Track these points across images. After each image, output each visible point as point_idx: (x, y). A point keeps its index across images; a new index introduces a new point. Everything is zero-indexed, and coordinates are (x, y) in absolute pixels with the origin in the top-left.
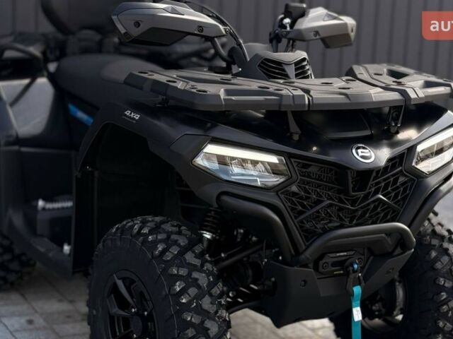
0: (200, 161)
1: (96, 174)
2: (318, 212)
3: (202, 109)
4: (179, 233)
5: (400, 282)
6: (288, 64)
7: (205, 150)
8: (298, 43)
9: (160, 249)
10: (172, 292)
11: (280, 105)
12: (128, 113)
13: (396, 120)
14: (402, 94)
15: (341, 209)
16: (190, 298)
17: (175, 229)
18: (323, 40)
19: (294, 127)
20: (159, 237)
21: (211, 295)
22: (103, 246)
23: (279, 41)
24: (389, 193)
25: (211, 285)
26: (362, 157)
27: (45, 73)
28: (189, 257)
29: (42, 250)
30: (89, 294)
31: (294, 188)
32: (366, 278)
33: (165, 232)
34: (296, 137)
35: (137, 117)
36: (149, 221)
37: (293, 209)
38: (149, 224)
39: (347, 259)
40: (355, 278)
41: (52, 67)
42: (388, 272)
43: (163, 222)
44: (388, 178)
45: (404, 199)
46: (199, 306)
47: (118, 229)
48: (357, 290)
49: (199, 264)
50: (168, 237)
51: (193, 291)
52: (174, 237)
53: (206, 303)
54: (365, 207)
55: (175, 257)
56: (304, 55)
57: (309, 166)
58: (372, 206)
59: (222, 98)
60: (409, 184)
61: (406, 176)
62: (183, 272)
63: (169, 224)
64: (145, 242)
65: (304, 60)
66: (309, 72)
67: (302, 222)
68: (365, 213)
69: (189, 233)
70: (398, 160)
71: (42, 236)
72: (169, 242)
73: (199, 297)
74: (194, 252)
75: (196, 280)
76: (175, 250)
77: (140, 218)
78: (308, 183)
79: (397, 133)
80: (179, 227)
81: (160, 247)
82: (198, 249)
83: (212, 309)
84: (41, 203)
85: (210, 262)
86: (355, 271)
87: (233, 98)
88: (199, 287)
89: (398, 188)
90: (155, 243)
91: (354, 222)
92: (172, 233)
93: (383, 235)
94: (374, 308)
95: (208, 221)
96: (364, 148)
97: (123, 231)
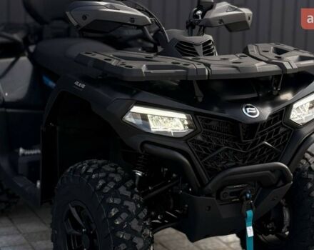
0: (128, 118)
1: (58, 129)
2: (218, 155)
3: (129, 80)
4: (116, 172)
5: (286, 207)
6: (198, 45)
7: (132, 110)
8: (207, 29)
9: (101, 184)
10: (109, 216)
11: (187, 76)
12: (77, 83)
13: (276, 85)
14: (280, 66)
15: (236, 153)
16: (122, 221)
17: (113, 169)
18: (227, 26)
19: (198, 92)
20: (100, 176)
21: (138, 218)
22: (61, 182)
23: (194, 27)
24: (273, 140)
25: (138, 211)
26: (250, 114)
27: (26, 53)
28: (122, 190)
29: (21, 186)
30: (53, 219)
31: (199, 138)
32: (257, 204)
33: (105, 171)
34: (200, 100)
35: (83, 86)
36: (94, 164)
37: (198, 154)
38: (93, 166)
39: (242, 190)
40: (248, 204)
41: (32, 48)
42: (273, 200)
43: (103, 164)
44: (271, 129)
45: (284, 144)
46: (129, 226)
47: (71, 169)
48: (250, 213)
49: (129, 195)
50: (107, 176)
51: (124, 215)
52: (112, 175)
53: (134, 224)
54: (253, 150)
55: (112, 190)
56: (210, 38)
57: (210, 121)
58: (260, 150)
59: (143, 71)
60: (288, 133)
61: (285, 127)
62: (117, 201)
63: (108, 166)
64: (90, 179)
65: (210, 41)
66: (214, 51)
67: (205, 162)
68: (254, 155)
69: (123, 172)
70: (278, 115)
71: (22, 175)
72: (107, 179)
73: (129, 220)
74: (126, 186)
75: (127, 207)
76: (111, 185)
77: (87, 161)
78: (210, 134)
79: (278, 95)
80: (116, 167)
81: (101, 183)
82: (129, 184)
83: (139, 229)
84: (21, 150)
85: (138, 194)
86: (247, 199)
87: (152, 71)
88: (129, 212)
89: (279, 136)
90: (98, 179)
91: (246, 162)
92: (110, 172)
93: (268, 172)
94: (268, 226)
95: (140, 163)
96: (251, 107)
97: (75, 171)
